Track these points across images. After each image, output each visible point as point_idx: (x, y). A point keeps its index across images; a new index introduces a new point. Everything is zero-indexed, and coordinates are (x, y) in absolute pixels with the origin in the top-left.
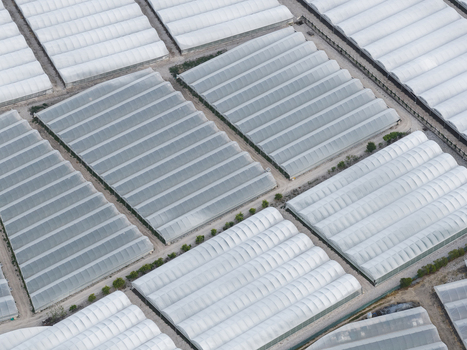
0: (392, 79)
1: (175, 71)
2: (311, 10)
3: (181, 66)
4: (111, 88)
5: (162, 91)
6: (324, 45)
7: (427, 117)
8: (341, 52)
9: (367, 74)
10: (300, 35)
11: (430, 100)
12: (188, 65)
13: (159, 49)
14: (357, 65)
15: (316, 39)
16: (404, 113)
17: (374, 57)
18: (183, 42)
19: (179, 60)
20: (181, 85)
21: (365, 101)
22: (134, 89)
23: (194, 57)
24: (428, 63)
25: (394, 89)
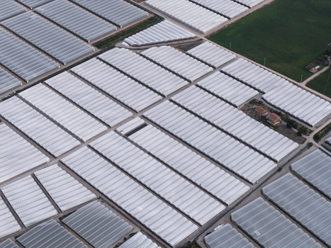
0: (129, 215)
1: (61, 219)
2: (102, 194)
3: (62, 217)
4: (40, 227)
5: (57, 226)
6: (107, 205)
7: (142, 227)
8: (113, 207)
9: (122, 214)
10: (99, 203)
11: (142, 220)
12: (65, 216)
13: (55, 212)
14: (118, 211)
15: (104, 203)
16: (134, 226)
17: (123, 208)
18: (63, 209)
19: (62, 215)
20: (63, 224)
21: (122, 223)
22: (48, 227)
23: (66, 214)
24: (140, 208)
25: (131, 218)
